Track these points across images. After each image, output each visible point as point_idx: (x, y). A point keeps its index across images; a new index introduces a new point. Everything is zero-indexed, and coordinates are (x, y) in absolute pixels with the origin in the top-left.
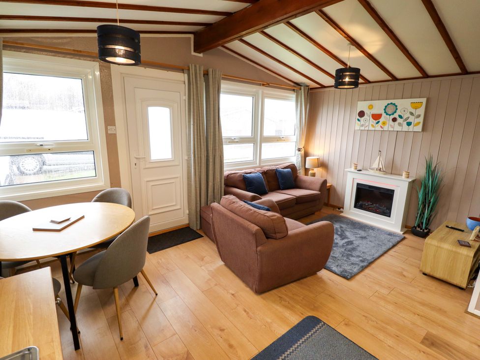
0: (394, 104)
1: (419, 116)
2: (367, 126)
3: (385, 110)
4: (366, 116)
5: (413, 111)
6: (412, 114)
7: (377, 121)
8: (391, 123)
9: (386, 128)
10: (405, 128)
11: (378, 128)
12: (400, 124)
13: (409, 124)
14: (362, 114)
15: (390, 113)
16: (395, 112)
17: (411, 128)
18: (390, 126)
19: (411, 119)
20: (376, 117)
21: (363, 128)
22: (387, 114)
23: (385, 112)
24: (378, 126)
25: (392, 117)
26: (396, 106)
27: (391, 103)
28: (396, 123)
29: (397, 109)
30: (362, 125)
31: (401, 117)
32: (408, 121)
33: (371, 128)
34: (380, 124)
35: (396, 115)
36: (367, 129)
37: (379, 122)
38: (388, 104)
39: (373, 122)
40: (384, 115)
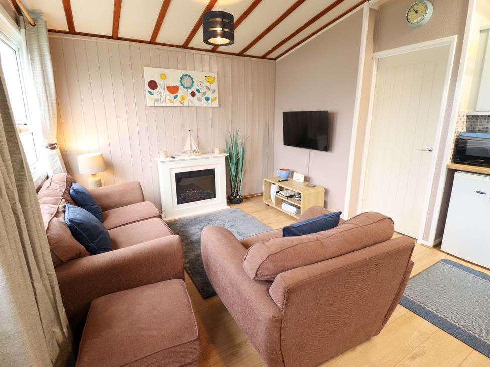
0: (190, 76)
1: (214, 91)
2: (163, 102)
3: (181, 81)
4: (159, 88)
5: (209, 85)
6: (208, 88)
7: (174, 95)
8: (191, 97)
9: (186, 104)
10: (205, 103)
11: (177, 104)
12: (199, 99)
13: (207, 99)
14: (153, 85)
15: (187, 86)
16: (192, 85)
17: (210, 104)
18: (189, 101)
19: (208, 94)
20: (173, 90)
21: (158, 104)
22: (184, 87)
23: (182, 85)
24: (176, 101)
25: (190, 91)
26: (192, 79)
27: (186, 75)
28: (196, 98)
29: (193, 82)
30: (157, 100)
31: (198, 91)
32: (206, 96)
33: (169, 104)
34: (179, 98)
35: (193, 89)
36: (163, 104)
37: (177, 96)
38: (183, 75)
39: (170, 96)
40: (181, 88)
